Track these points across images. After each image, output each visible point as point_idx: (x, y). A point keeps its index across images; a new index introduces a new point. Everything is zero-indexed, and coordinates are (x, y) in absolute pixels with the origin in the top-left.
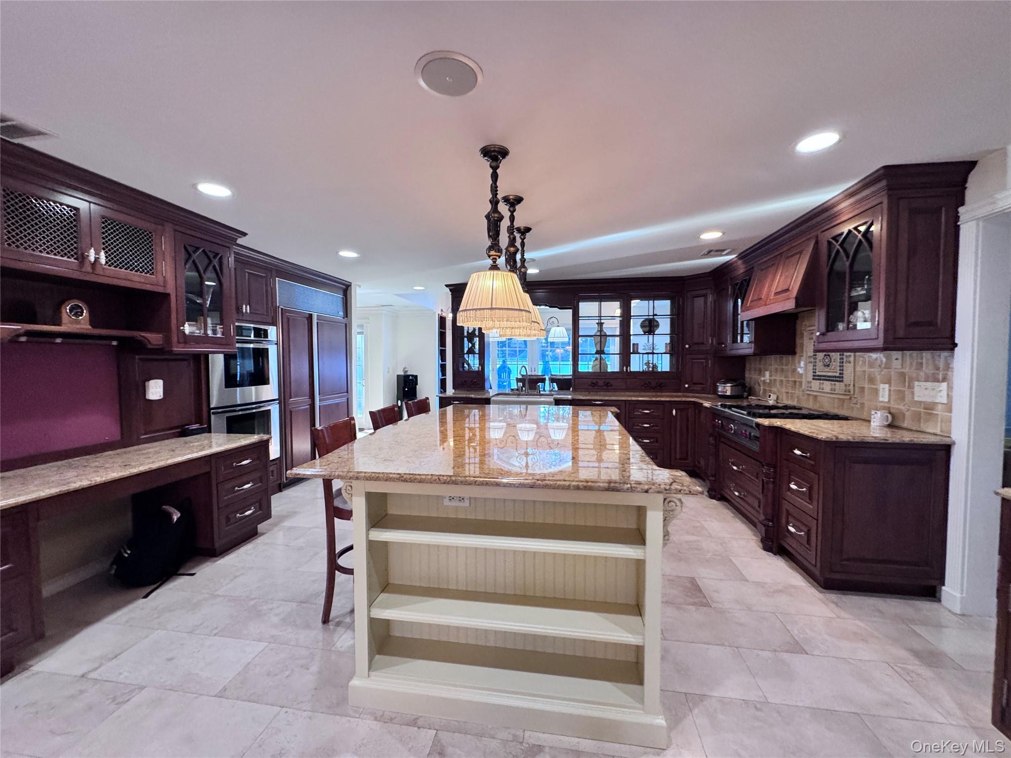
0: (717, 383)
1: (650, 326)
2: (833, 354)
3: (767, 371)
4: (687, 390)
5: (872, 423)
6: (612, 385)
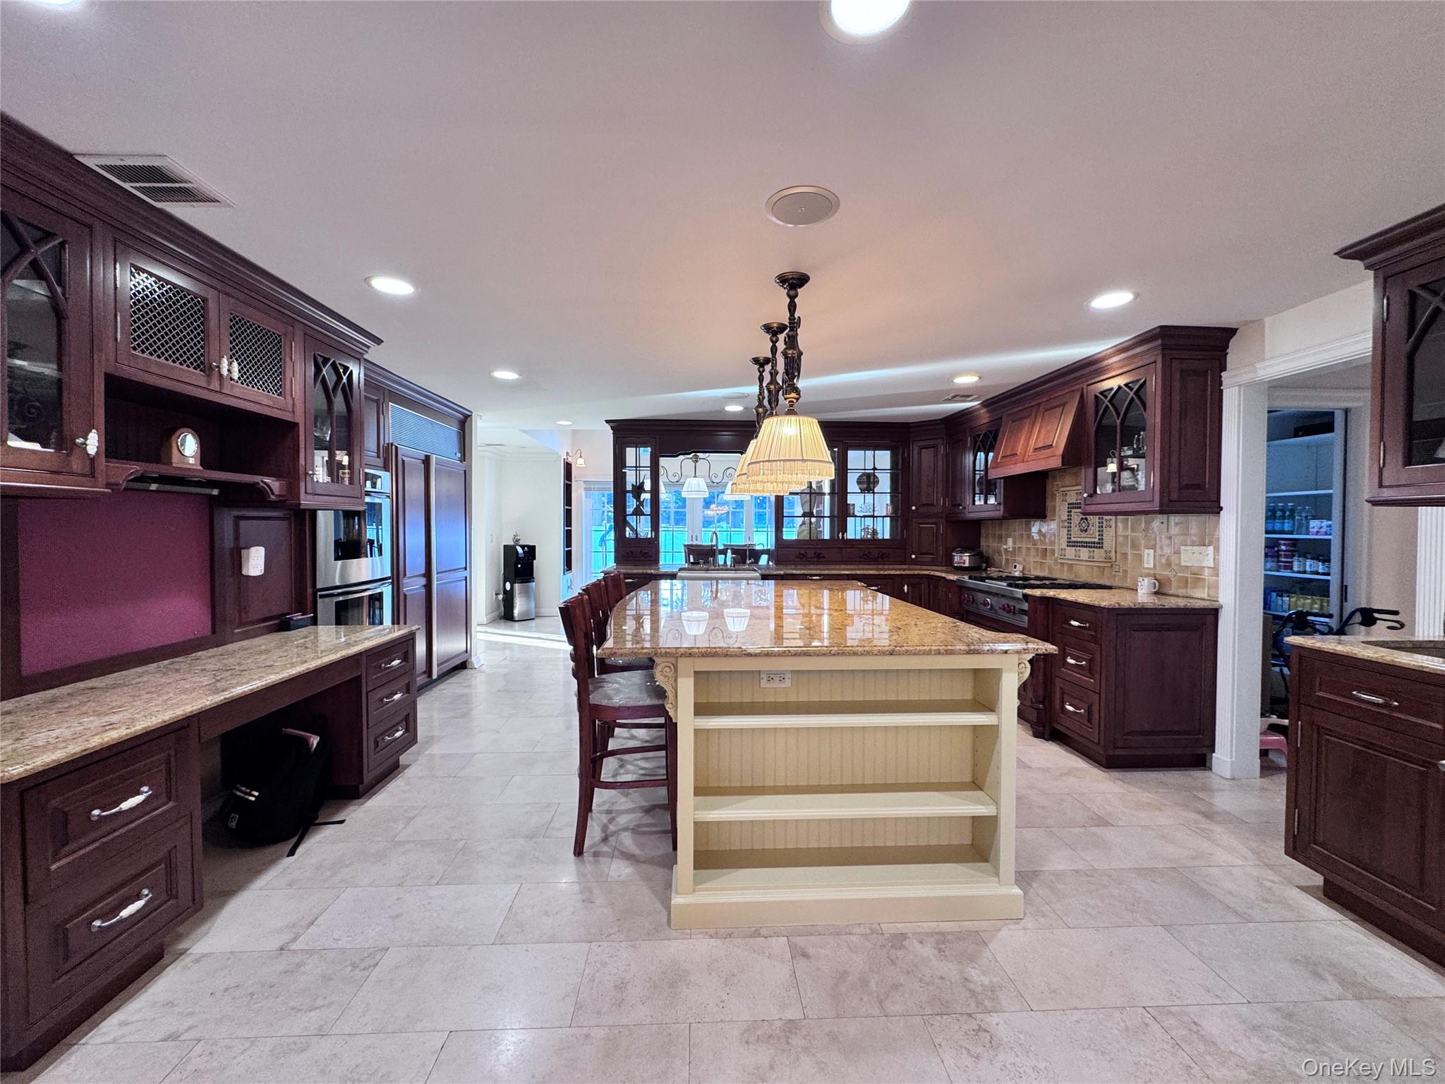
0: (952, 552)
1: (868, 483)
2: (1091, 517)
3: (1009, 537)
4: (914, 562)
5: (1139, 591)
6: (824, 557)
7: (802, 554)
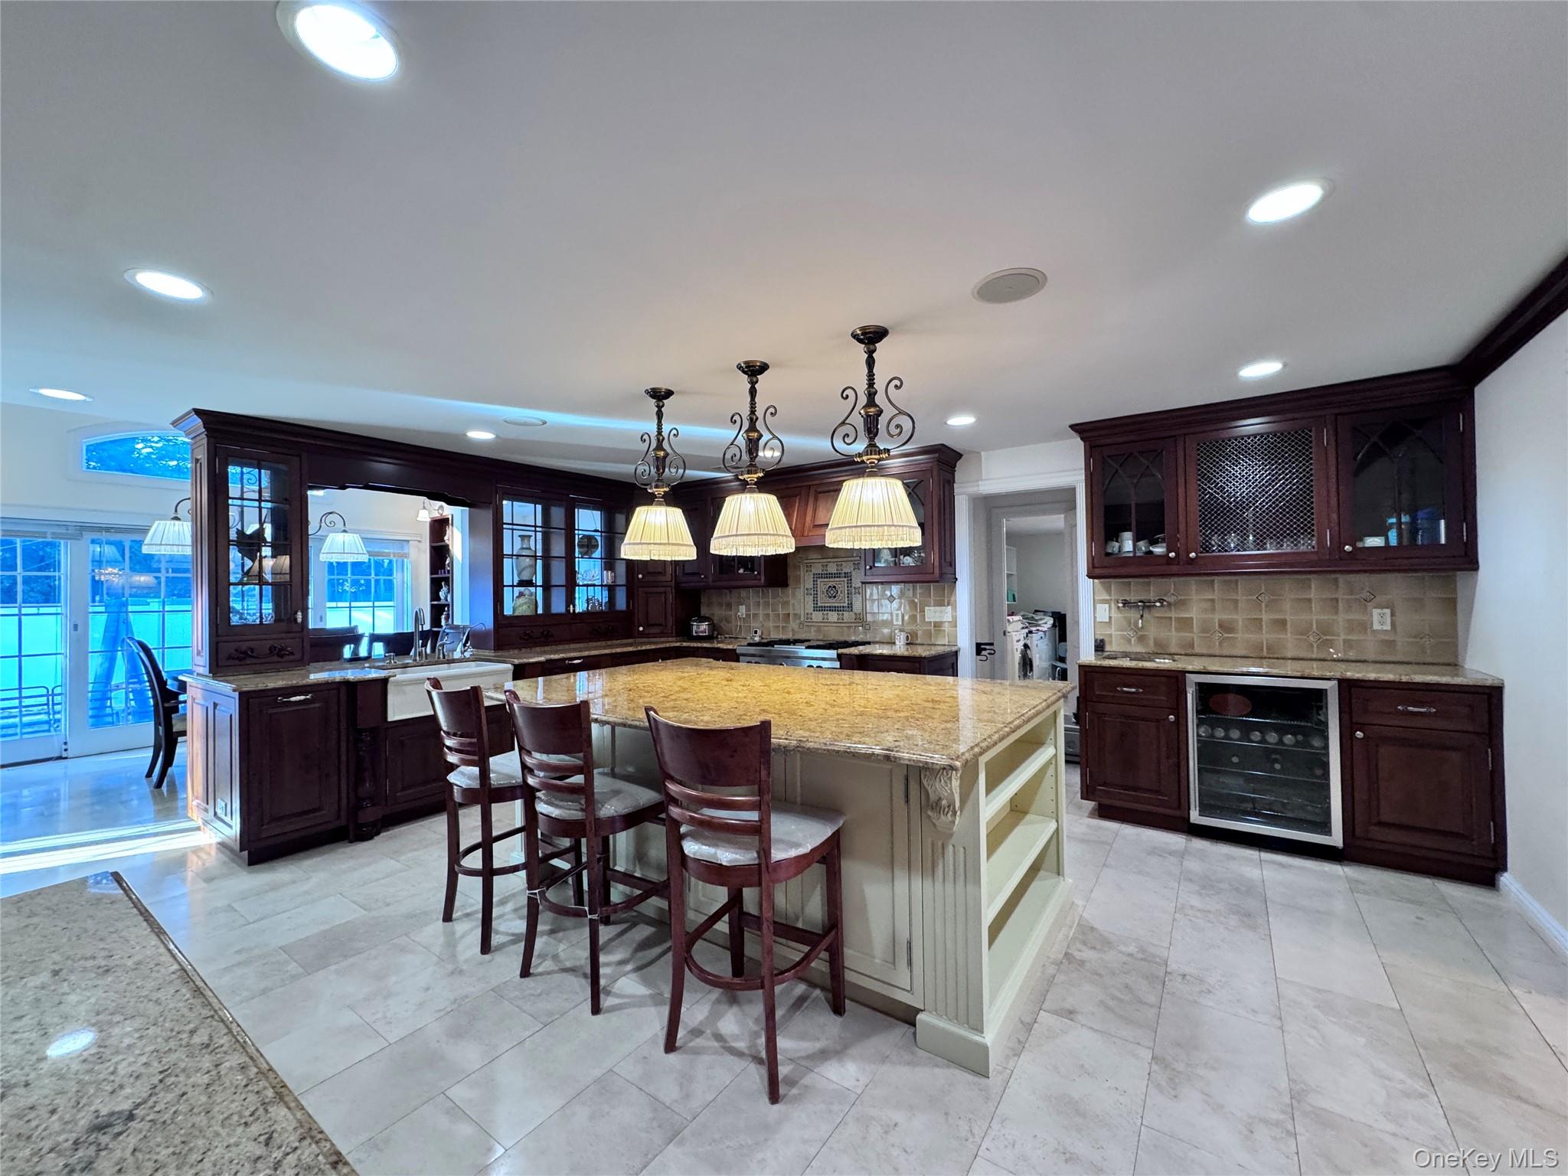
0: (690, 621)
1: (588, 546)
3: (742, 605)
4: (642, 635)
5: (897, 643)
6: (552, 636)
7: (529, 634)
